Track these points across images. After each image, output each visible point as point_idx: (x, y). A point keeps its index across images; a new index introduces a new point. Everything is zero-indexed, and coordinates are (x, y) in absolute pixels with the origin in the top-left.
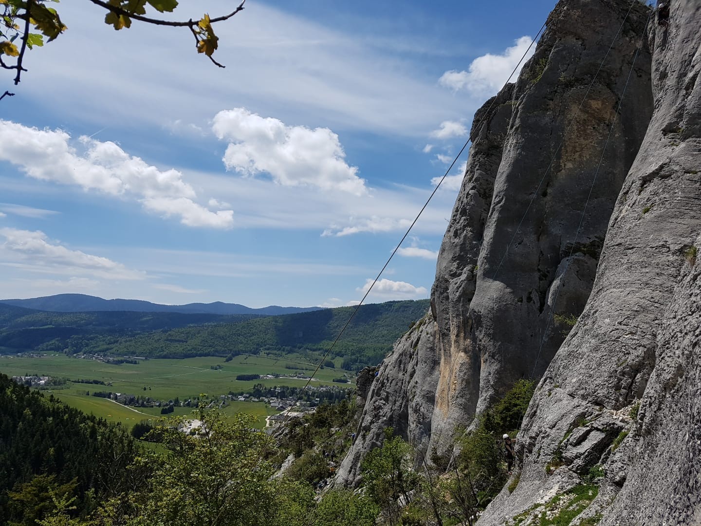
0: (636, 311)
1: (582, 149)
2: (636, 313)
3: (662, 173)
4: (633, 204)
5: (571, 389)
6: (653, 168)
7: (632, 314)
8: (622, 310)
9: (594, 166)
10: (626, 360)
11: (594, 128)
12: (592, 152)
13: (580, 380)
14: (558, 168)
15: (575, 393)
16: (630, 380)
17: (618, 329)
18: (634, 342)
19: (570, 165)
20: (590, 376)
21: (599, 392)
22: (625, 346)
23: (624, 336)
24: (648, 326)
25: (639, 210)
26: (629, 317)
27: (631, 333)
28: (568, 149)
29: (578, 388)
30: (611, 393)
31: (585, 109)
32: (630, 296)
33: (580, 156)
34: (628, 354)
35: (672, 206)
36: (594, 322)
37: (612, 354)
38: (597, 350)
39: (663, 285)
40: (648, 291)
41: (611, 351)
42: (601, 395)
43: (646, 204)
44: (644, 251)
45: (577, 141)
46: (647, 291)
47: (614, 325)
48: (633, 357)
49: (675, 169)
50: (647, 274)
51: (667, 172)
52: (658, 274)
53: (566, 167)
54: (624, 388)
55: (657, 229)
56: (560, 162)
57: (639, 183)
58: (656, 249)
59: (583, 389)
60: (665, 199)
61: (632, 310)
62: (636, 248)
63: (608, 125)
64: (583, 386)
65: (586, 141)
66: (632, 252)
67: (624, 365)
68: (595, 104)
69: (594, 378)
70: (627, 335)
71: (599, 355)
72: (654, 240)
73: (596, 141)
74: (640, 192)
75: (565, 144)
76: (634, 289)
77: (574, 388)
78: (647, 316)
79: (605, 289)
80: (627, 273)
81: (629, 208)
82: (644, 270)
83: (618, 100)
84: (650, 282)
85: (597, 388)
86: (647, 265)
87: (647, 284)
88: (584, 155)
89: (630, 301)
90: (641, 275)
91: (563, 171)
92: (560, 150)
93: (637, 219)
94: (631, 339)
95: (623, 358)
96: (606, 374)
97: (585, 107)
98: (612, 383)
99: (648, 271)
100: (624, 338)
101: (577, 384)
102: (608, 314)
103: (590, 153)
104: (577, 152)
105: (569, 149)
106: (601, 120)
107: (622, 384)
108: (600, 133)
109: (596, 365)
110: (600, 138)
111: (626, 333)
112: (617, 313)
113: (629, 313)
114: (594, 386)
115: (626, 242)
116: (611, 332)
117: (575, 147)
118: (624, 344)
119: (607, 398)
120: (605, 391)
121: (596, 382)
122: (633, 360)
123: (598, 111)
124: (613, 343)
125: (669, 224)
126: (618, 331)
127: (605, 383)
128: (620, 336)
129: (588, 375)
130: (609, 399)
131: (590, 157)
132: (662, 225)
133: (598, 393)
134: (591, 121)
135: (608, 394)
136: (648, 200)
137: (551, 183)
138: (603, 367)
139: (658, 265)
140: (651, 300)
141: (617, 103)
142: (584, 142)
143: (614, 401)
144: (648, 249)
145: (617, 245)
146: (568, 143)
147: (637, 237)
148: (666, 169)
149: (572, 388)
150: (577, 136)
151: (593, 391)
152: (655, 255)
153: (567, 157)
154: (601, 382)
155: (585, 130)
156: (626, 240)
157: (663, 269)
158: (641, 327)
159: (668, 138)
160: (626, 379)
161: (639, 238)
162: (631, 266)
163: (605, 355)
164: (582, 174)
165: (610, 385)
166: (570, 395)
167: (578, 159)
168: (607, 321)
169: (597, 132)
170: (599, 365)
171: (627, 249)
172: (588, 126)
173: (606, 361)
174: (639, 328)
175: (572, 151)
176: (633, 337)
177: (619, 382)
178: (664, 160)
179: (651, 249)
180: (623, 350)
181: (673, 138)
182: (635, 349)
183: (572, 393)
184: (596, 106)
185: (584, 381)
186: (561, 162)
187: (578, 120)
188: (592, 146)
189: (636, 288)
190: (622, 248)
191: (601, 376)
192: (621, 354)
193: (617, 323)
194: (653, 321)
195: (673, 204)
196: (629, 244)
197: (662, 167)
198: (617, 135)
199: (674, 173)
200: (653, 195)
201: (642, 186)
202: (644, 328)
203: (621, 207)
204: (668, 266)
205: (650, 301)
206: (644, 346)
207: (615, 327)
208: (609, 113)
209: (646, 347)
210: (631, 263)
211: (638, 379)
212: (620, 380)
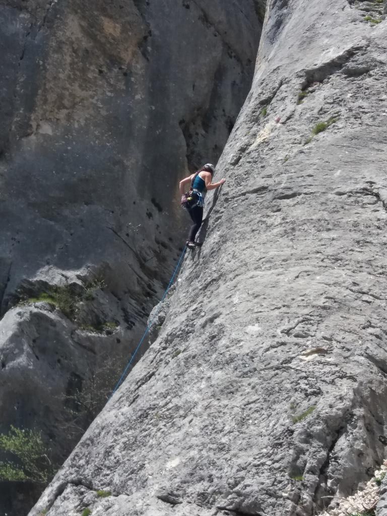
0: (324, 308)
1: (74, 105)
2: (324, 312)
3: (350, 65)
4: (289, 118)
5: (167, 484)
6: (332, 54)
7: (316, 314)
8: (288, 307)
9: (92, 143)
10: (311, 409)
11: (101, 72)
12: (91, 115)
13: (192, 459)
14: (25, 129)
15: (180, 493)
16: (324, 453)
17: (283, 344)
18: (327, 369)
19: (47, 129)
20: (222, 448)
21: (247, 481)
22: (306, 378)
23: (301, 357)
24: (354, 337)
25: (305, 128)
26: (308, 320)
27: (320, 351)
28: (49, 97)
29: (188, 478)
30: (280, 482)
31: (92, 30)
32: (301, 281)
33: (69, 117)
34: (318, 393)
35: (377, 121)
36: (214, 337)
37: (272, 398)
38: (233, 393)
39: (373, 263)
40: (343, 273)
41: (270, 392)
42: (256, 488)
43: (318, 118)
44: (323, 200)
45: (68, 86)
46: (341, 274)
47: (274, 336)
48: (330, 399)
49: (379, 58)
50: (334, 242)
51: (362, 64)
52: (358, 242)
53: (41, 131)
54: (312, 471)
55: (349, 160)
56: (30, 119)
57: (297, 83)
58: (350, 196)
59: (202, 479)
60: (362, 110)
61: (313, 307)
62: (303, 195)
63: (125, 74)
64: (204, 473)
65: (84, 92)
66: (292, 203)
67: (309, 418)
68: (111, 28)
69: (232, 452)
70: (307, 355)
71: (238, 401)
72: (344, 180)
73: (101, 96)
74: (301, 98)
75: (45, 84)
76: (309, 268)
77: (177, 480)
78: (348, 319)
79: (231, 276)
80: (284, 241)
81: (279, 125)
82: (324, 235)
83: (147, 34)
84: (343, 255)
85: (242, 473)
86: (330, 226)
87: (337, 260)
88: (76, 118)
89: (306, 289)
90: (319, 243)
91: (33, 137)
92: (35, 94)
93: (300, 143)
94: (320, 363)
95: (305, 404)
96: (265, 440)
97: (92, 27)
98: (282, 458)
99: (335, 236)
100: (301, 360)
101: (185, 471)
102: (255, 315)
103: (88, 116)
104: (65, 107)
105: (52, 97)
106: (114, 61)
107: (305, 462)
108: (111, 85)
109: (233, 424)
110: (109, 94)
111: (305, 350)
112: (277, 312)
113: (306, 311)
114: (234, 470)
115: (280, 183)
116: (268, 350)
117: (61, 97)
118: (304, 374)
119: (271, 495)
120: (265, 479)
121: (240, 461)
122: (331, 406)
123: (112, 41)
124: (273, 373)
125: (374, 153)
126: (286, 348)
127: (263, 460)
128: (292, 358)
129: (215, 446)
130: (278, 497)
131: (85, 125)
132: (359, 153)
133: (246, 486)
134: (98, 57)
135: (273, 485)
136: (322, 111)
137: (6, 154)
138: (252, 427)
139: (356, 225)
140: (354, 288)
141: (145, 38)
142: (80, 93)
143: (289, 502)
144: (331, 196)
145: (255, 191)
146: (51, 85)
147: (304, 173)
148: (359, 58)
149: (170, 479)
150: (69, 77)
151: (232, 481)
152: (347, 207)
153: (45, 111)
154: (251, 459)
155: (84, 71)
156: (277, 179)
157: (370, 234)
158: (339, 338)
159: (357, 8)
160: (314, 449)
161: (310, 176)
162: (293, 229)
163: (254, 402)
164: (67, 151)
165: (277, 465)
166: (165, 499)
167: (63, 122)
168: (255, 328)
169: (104, 80)
170: (242, 422)
171: (280, 198)
172: (91, 64)
173: (257, 415)
174: (334, 342)
175: (55, 102)
176: (323, 359)
177: (297, 458)
178: (356, 41)
179: (337, 197)
180: (303, 386)
181: (367, 10)
182: (333, 382)
183: (172, 494)
184: (111, 31)
185: (205, 461)
186: (32, 118)
187: (76, 46)
188: (92, 103)
189: (315, 266)
190: (268, 196)
191: (250, 446)
192: (298, 396)
193: (279, 331)
194: (364, 328)
195: (379, 119)
196: (284, 188)
197: (350, 54)
198: (138, 97)
199: (376, 66)
200: (331, 103)
201: (305, 87)
202: (345, 340)
203: (254, 129)
204: (379, 228)
205: (351, 290)
206: (352, 378)
207: (276, 340)
208: (130, 53)
209: (355, 381)
210: (293, 223)
211: (342, 450)
212: (300, 452)
